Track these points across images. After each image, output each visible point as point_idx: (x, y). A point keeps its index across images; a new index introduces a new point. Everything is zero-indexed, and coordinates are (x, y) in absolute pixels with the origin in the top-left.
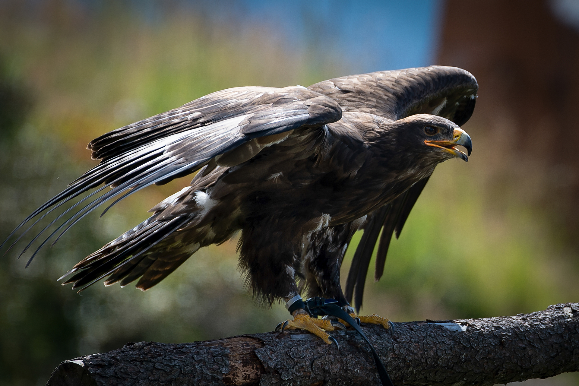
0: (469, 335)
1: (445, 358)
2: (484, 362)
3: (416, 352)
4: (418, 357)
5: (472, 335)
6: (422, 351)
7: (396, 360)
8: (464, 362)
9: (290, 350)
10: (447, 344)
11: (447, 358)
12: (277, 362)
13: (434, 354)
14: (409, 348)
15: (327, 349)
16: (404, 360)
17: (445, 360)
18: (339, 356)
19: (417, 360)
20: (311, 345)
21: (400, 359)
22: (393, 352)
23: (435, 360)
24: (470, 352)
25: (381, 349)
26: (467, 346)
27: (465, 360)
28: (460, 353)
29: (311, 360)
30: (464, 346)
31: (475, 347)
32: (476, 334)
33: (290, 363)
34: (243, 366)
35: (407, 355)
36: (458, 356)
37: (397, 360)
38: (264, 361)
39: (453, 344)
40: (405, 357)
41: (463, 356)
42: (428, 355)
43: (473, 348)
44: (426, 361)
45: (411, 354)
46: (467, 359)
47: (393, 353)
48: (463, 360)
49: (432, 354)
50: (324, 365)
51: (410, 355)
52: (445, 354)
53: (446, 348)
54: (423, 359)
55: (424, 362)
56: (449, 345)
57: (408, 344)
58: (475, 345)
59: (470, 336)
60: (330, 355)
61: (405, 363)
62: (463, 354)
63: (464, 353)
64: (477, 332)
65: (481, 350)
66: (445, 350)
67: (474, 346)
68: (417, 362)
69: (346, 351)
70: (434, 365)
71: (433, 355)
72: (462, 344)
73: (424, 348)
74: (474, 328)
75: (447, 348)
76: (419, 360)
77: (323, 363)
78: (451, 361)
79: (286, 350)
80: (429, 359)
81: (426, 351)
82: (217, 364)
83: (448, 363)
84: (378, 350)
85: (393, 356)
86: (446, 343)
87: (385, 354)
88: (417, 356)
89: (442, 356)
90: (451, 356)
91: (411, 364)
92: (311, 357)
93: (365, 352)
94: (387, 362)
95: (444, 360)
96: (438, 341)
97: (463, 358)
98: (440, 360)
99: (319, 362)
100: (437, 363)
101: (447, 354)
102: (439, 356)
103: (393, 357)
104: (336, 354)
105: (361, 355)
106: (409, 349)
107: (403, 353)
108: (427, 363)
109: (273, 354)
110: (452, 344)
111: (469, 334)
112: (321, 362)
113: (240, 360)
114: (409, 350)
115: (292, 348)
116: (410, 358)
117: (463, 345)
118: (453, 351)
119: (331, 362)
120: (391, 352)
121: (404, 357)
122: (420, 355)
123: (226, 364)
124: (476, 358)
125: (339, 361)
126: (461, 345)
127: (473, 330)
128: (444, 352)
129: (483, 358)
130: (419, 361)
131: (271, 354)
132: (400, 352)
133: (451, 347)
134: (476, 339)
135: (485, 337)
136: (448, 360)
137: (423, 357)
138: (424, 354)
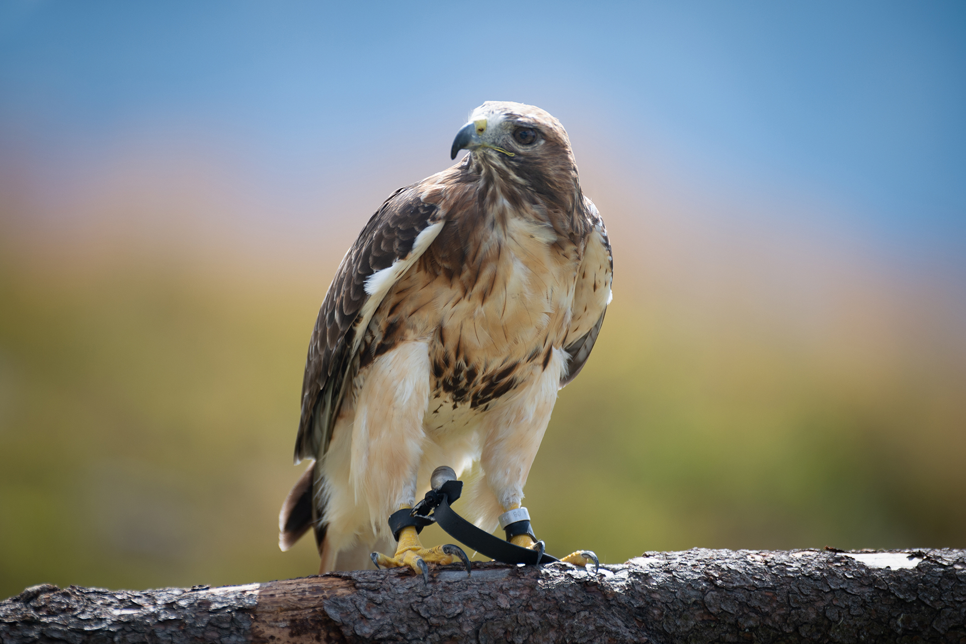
0: (916, 577)
1: (849, 625)
2: (959, 636)
3: (767, 610)
4: (774, 622)
5: (924, 576)
6: (782, 607)
7: (712, 626)
8: (903, 635)
9: (422, 600)
10: (854, 595)
11: (855, 625)
12: (383, 625)
13: (818, 615)
14: (749, 601)
15: (524, 600)
16: (736, 627)
17: (850, 630)
18: (555, 614)
19: (770, 628)
20: (482, 592)
21: (724, 624)
22: (703, 609)
23: (823, 629)
24: (916, 613)
25: (670, 601)
26: (908, 599)
27: (905, 631)
28: (890, 614)
29: (475, 621)
30: (899, 599)
31: (931, 602)
32: (937, 575)
33: (418, 628)
34: (292, 635)
35: (741, 616)
36: (883, 620)
37: (715, 627)
38: (343, 624)
39: (869, 596)
40: (737, 621)
41: (899, 622)
42: (800, 617)
43: (924, 604)
44: (796, 630)
45: (753, 615)
46: (910, 629)
47: (702, 612)
48: (900, 630)
49: (814, 616)
50: (513, 633)
51: (750, 617)
52: (848, 617)
53: (850, 603)
54: (788, 625)
55: (791, 634)
56: (859, 596)
57: (747, 592)
58: (932, 598)
59: (921, 579)
60: (529, 611)
61: (738, 633)
62: (896, 618)
63: (899, 615)
64: (940, 572)
65: (949, 611)
66: (847, 606)
67: (929, 600)
68: (772, 632)
69: (573, 604)
70: (820, 639)
71: (814, 619)
72: (893, 594)
73: (789, 601)
74: (936, 562)
75: (854, 602)
76: (777, 627)
77: (510, 629)
78: (867, 632)
79: (412, 601)
80: (805, 626)
81: (793, 608)
82: (216, 628)
83: (859, 635)
84: (663, 603)
85: (705, 619)
86: (853, 591)
87: (681, 612)
88: (771, 619)
89: (839, 620)
90: (865, 620)
91: (754, 636)
92: (476, 617)
93: (625, 607)
94: (687, 630)
95: (845, 629)
96: (830, 587)
97: (898, 626)
98: (836, 629)
99: (498, 628)
100: (828, 635)
101: (853, 616)
102: (829, 620)
103: (703, 620)
104: (545, 612)
105: (613, 613)
106: (747, 603)
107: (731, 612)
108: (800, 636)
109: (374, 608)
110: (866, 595)
111: (917, 575)
112: (504, 627)
113: (284, 620)
114: (749, 606)
115: (429, 597)
116: (752, 623)
117: (896, 596)
118: (871, 610)
119: (533, 628)
120: (698, 609)
121: (732, 621)
122: (778, 617)
123: (240, 629)
124: (934, 626)
125: (552, 627)
126: (892, 598)
127: (932, 567)
128: (844, 612)
129: (954, 628)
130: (775, 629)
131: (368, 607)
132: (722, 609)
133: (864, 601)
134: (936, 586)
135: (961, 582)
136: (859, 630)
137: (788, 621)
138: (789, 614)
